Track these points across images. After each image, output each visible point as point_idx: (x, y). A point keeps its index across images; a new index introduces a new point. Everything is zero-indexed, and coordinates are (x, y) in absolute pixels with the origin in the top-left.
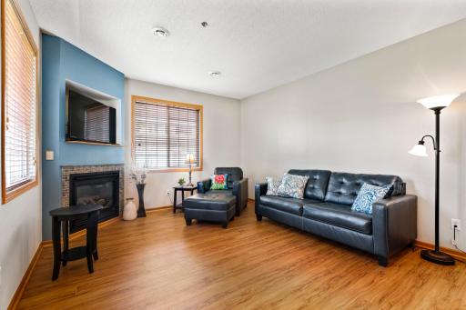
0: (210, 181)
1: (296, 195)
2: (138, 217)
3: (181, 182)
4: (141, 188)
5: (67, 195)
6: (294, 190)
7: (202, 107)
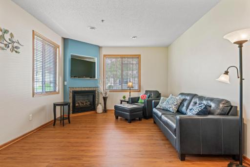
0: (139, 98)
1: (171, 109)
2: (103, 112)
3: (124, 97)
4: (105, 99)
5: (71, 99)
6: (170, 106)
7: (140, 55)
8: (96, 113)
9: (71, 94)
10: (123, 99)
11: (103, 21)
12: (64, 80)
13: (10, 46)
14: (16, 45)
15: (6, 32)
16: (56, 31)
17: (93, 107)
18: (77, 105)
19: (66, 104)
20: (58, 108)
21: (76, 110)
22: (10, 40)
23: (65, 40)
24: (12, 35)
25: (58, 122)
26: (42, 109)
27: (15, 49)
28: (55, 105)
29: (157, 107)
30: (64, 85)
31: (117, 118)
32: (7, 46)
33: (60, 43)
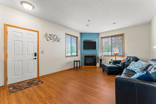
4: (101, 60)
7: (124, 34)
8: (96, 67)
9: (84, 57)
10: (111, 61)
11: (89, 21)
12: (81, 51)
13: (56, 40)
14: (58, 39)
15: (55, 35)
16: (76, 31)
17: (95, 64)
18: (87, 62)
19: (78, 61)
20: (75, 63)
21: (86, 64)
22: (56, 38)
23: (81, 34)
24: (57, 36)
25: (75, 68)
26: (70, 62)
27: (58, 41)
28: (74, 61)
29: (127, 68)
30: (81, 53)
31: (103, 71)
32: (55, 40)
33: (78, 35)
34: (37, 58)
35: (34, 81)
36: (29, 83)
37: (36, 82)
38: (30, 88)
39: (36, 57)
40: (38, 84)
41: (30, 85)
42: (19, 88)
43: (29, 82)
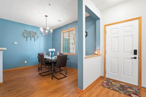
34: (137, 58)
35: (130, 88)
36: (122, 86)
37: (130, 92)
38: (117, 93)
39: (137, 56)
40: (130, 95)
41: (120, 90)
42: (110, 85)
43: (124, 85)
